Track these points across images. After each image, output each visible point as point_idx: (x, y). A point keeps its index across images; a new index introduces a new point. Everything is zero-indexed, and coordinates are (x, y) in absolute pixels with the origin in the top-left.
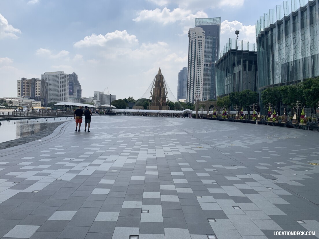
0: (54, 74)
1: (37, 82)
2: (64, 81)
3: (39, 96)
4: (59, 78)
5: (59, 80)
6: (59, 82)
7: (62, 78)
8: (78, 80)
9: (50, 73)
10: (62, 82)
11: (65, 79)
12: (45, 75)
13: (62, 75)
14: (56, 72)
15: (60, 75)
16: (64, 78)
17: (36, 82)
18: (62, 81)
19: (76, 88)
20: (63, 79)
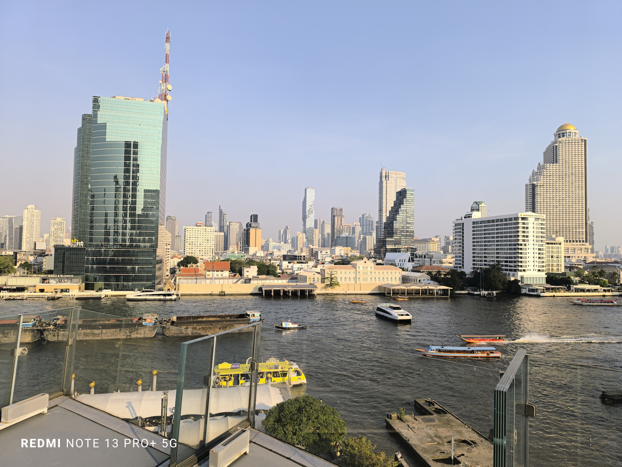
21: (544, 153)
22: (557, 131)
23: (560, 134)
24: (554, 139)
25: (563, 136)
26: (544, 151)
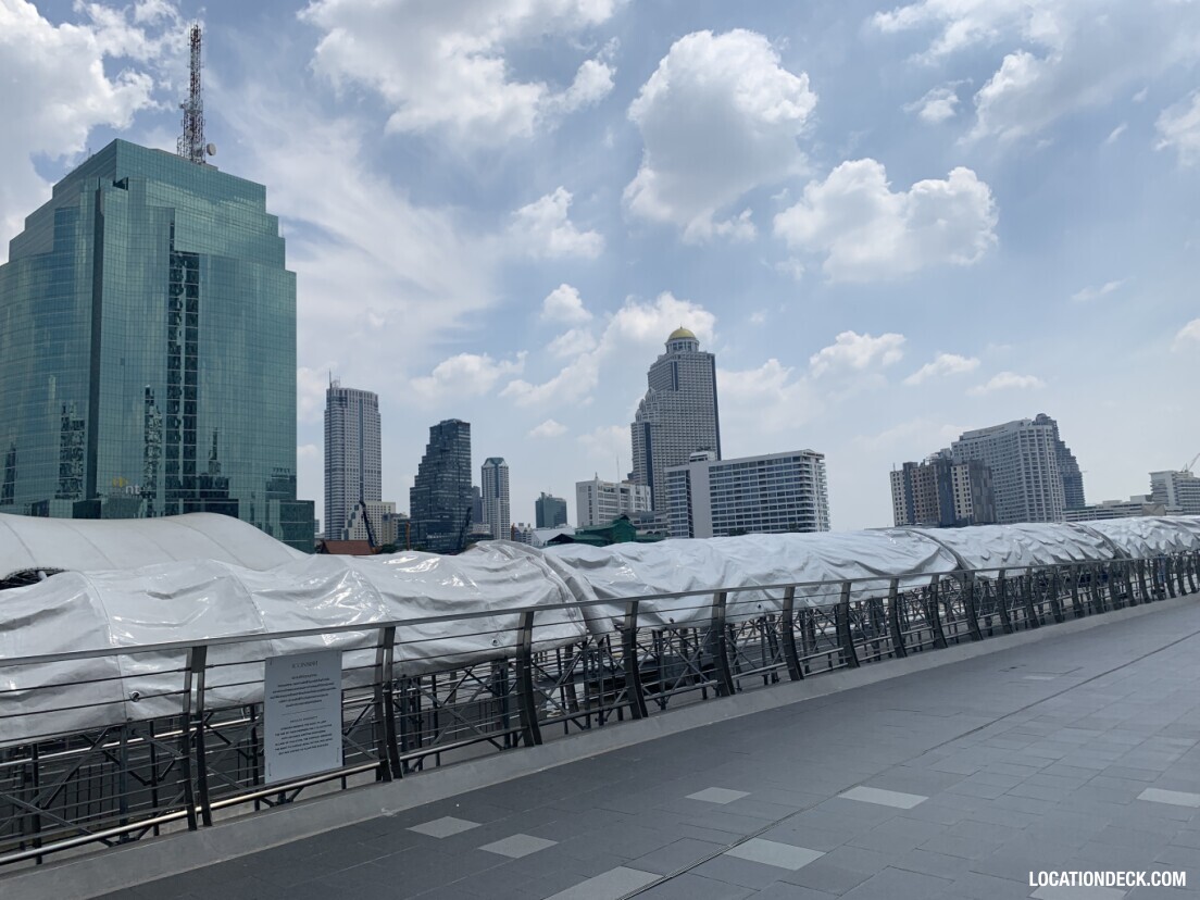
0: (996, 435)
1: (955, 469)
2: (1037, 451)
3: (969, 514)
4: (1020, 444)
5: (1020, 453)
6: (1022, 457)
7: (1028, 443)
8: (1061, 440)
9: (980, 432)
10: (1030, 457)
11: (1040, 445)
12: (966, 442)
13: (1027, 434)
14: (1002, 428)
15: (1019, 435)
16: (1036, 442)
17: (953, 472)
18: (1029, 452)
20: (1034, 445)
21: (649, 374)
22: (670, 340)
23: (674, 344)
24: (664, 351)
26: (649, 370)
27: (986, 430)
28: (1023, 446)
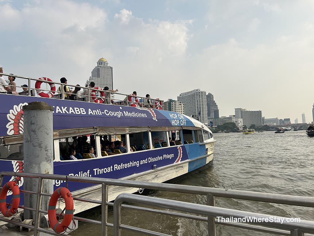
0: (190, 94)
1: (172, 103)
2: (201, 99)
8: (214, 100)
9: (186, 93)
10: (199, 101)
12: (181, 96)
13: (198, 93)
14: (192, 92)
15: (196, 94)
16: (201, 96)
18: (198, 99)
19: (213, 108)
23: (100, 63)
25: (102, 64)
26: (92, 71)
27: (188, 93)
28: (197, 97)
